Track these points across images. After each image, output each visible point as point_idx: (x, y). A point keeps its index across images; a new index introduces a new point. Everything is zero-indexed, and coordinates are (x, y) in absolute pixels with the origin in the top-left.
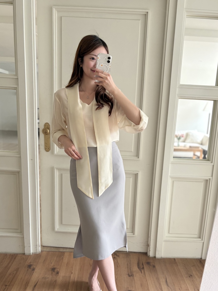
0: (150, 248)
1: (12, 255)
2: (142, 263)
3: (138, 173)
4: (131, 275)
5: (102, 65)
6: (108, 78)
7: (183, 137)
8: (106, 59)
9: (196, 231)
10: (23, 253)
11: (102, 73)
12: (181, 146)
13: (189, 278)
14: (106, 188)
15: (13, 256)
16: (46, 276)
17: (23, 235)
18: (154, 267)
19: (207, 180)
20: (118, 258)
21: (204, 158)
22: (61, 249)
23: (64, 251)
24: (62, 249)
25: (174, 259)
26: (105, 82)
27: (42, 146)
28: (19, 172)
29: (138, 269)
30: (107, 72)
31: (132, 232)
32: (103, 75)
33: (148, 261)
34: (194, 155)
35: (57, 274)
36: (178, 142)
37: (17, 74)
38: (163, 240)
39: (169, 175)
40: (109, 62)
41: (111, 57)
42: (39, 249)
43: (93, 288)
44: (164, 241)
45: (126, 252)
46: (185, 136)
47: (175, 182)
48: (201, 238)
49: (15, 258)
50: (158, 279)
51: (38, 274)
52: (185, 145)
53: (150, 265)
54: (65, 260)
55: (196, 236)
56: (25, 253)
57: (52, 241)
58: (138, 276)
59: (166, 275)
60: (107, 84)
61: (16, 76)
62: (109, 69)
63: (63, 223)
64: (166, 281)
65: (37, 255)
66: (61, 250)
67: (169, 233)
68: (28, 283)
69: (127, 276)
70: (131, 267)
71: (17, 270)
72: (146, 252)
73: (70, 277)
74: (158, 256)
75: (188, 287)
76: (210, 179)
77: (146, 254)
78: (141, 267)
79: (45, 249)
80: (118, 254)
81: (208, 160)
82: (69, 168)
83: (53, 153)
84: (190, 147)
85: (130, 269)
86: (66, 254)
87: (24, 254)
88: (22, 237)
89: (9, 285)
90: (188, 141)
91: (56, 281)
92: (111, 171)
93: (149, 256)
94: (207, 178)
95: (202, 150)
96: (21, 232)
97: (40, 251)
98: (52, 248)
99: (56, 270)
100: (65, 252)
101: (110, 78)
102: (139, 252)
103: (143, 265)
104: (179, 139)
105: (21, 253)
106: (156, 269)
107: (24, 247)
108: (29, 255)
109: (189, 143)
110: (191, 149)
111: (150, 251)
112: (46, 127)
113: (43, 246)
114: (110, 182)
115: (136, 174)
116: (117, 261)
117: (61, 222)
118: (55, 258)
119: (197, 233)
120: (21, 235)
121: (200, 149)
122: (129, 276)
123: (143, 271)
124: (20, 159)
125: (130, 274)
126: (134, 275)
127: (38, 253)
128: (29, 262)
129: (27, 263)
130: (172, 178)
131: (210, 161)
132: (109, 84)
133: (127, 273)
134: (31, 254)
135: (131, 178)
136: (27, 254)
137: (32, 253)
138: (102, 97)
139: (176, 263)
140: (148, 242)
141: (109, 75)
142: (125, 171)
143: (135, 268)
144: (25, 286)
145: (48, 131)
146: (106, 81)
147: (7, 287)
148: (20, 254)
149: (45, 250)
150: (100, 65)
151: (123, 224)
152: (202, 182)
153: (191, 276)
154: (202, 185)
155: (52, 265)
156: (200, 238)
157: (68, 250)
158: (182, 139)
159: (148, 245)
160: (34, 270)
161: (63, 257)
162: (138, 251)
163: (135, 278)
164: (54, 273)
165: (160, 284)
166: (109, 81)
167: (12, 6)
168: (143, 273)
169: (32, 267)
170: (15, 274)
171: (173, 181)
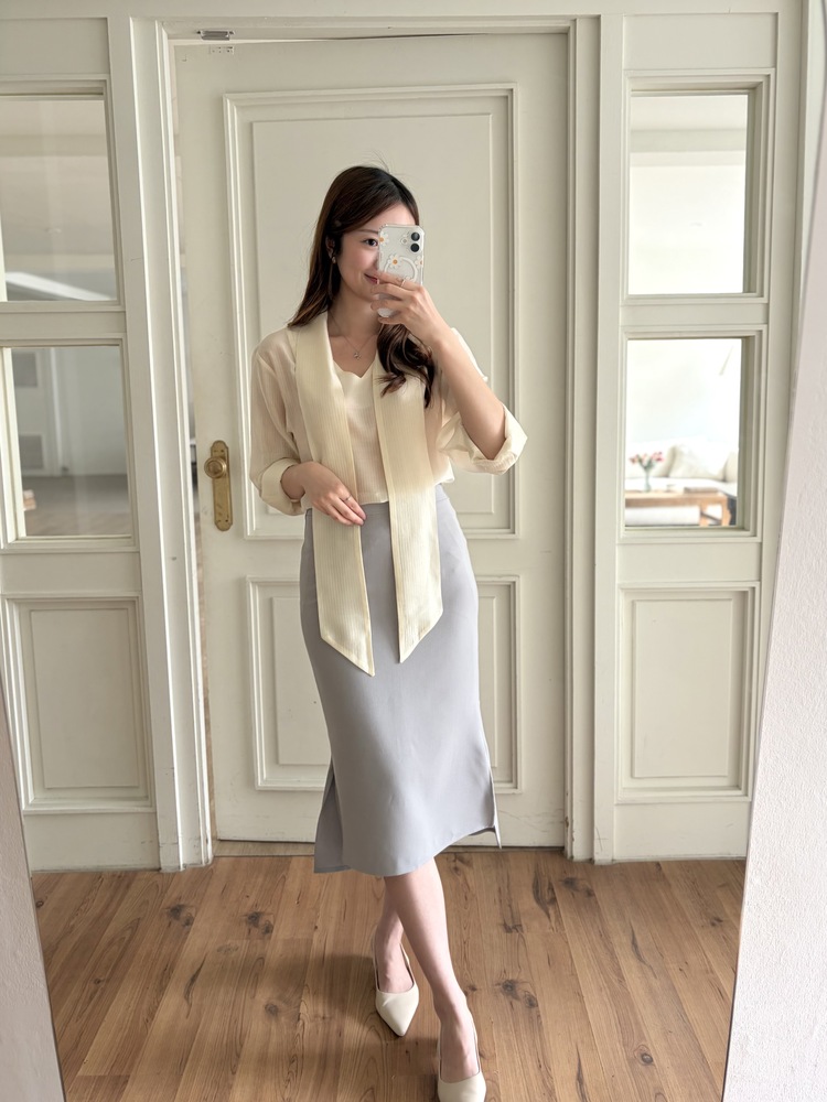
0: (572, 832)
1: (120, 877)
2: (547, 883)
3: (514, 583)
4: (512, 927)
5: (395, 262)
6: (418, 297)
7: (659, 460)
8: (405, 241)
9: (724, 765)
10: (157, 866)
11: (399, 283)
12: (656, 491)
13: (712, 929)
14: (423, 636)
15: (123, 880)
16: (229, 942)
17: (153, 805)
18: (590, 893)
19: (744, 594)
20: (467, 869)
21: (733, 522)
22: (278, 846)
23: (288, 854)
24: (282, 846)
25: (658, 864)
26: (408, 309)
27: (206, 513)
28: (134, 602)
29: (535, 904)
30: (415, 279)
31: (511, 781)
32: (400, 291)
33: (570, 876)
34: (703, 515)
35: (267, 935)
36: (647, 477)
37: (120, 300)
38: (615, 802)
39: (617, 582)
40: (415, 248)
41: (422, 234)
42: (208, 851)
43: (388, 976)
44: (617, 805)
45: (493, 850)
46: (665, 455)
47: (638, 605)
48: (743, 787)
49: (128, 887)
50: (604, 936)
51: (206, 935)
52: (668, 486)
53: (578, 890)
54: (293, 885)
55: (724, 782)
56: (162, 865)
57: (247, 823)
58: (536, 928)
59: (632, 922)
60: (417, 317)
61: (119, 304)
62: (419, 271)
63: (281, 762)
64: (634, 943)
65: (202, 869)
66: (280, 851)
67: (632, 775)
68: (172, 970)
69: (501, 929)
70: (510, 900)
71: (134, 926)
72: (560, 845)
73: (309, 942)
74: (601, 856)
75: (709, 962)
76: (754, 589)
77: (559, 851)
78: (545, 897)
79: (227, 850)
80: (466, 856)
81: (743, 528)
82: (298, 580)
83: (241, 533)
84: (687, 490)
85: (510, 906)
86: (294, 862)
87: (160, 869)
88: (149, 813)
89: (108, 980)
90: (677, 472)
91: (262, 959)
92: (436, 578)
93: (572, 857)
94: (745, 586)
95: (726, 498)
96: (147, 797)
97: (210, 856)
98: (250, 845)
99: (262, 922)
100: (291, 856)
101: (424, 298)
102: (537, 845)
103: (551, 889)
104: (648, 467)
105: (148, 867)
106: (597, 902)
107: (159, 846)
108: (175, 874)
109: (683, 478)
110: (690, 497)
111: (573, 840)
112: (218, 454)
113: (219, 841)
114: (435, 613)
115: (509, 586)
116: (465, 879)
117: (275, 758)
118: (260, 880)
119: (726, 774)
120: (145, 806)
121: (720, 495)
122: (508, 930)
123: (551, 912)
124: (136, 561)
125: (511, 925)
126: (524, 927)
127: (204, 864)
128: (175, 895)
129: (169, 900)
130: (627, 591)
131: (748, 530)
132: (422, 316)
133: (501, 921)
134: (182, 869)
135: (495, 600)
136: (169, 871)
137: (185, 866)
138: (398, 352)
139: (664, 876)
140: (564, 810)
141: (419, 290)
142: (475, 576)
143: (527, 902)
144: (161, 981)
145: (224, 466)
146: (412, 308)
147: (102, 985)
148: (145, 870)
149: (226, 852)
150: (391, 262)
151: (478, 753)
152: (730, 600)
153: (719, 921)
154: (729, 611)
155: (251, 902)
156: (737, 787)
157: (301, 851)
158: (658, 467)
159: (565, 823)
160: (189, 922)
161: (284, 873)
162: (532, 845)
163: (529, 937)
164: (255, 931)
165: (612, 954)
166: (421, 308)
167: (103, 102)
168: (553, 918)
169: (183, 915)
170: (127, 939)
171: (633, 603)
